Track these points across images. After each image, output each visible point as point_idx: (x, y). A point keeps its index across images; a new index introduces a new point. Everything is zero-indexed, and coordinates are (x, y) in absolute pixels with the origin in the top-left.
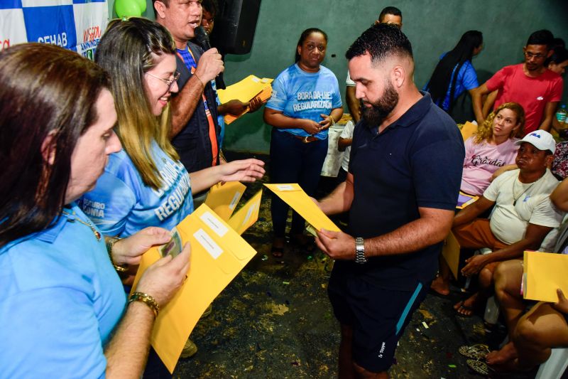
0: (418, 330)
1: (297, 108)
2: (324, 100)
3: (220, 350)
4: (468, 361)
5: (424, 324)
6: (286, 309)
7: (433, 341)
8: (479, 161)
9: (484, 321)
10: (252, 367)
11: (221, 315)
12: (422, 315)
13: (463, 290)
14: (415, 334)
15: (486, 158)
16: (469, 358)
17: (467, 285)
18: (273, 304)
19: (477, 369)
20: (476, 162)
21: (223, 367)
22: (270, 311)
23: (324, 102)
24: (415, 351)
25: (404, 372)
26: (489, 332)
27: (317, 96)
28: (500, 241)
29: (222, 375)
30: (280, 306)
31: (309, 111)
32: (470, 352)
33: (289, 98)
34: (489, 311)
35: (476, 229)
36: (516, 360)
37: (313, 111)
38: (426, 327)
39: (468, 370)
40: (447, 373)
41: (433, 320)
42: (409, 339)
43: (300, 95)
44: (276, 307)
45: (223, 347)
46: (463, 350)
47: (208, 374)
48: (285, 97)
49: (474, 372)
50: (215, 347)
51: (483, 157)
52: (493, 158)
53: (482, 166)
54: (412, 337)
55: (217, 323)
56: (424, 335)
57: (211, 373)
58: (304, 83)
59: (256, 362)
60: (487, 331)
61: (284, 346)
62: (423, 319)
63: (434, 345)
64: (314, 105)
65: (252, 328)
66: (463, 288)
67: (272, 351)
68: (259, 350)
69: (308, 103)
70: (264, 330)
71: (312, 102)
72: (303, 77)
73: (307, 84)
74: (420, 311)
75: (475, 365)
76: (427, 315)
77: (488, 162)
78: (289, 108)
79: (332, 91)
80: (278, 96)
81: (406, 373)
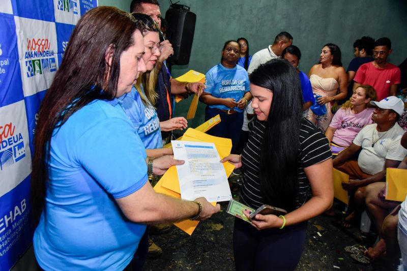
0: (315, 237)
1: (222, 90)
2: (239, 85)
3: (178, 252)
4: (352, 255)
5: (319, 233)
6: (222, 227)
7: (325, 244)
8: (346, 125)
9: (361, 231)
10: (200, 262)
11: (177, 231)
12: (316, 228)
13: (344, 213)
14: (313, 239)
15: (351, 122)
16: (352, 253)
17: (346, 209)
18: (212, 224)
19: (359, 260)
20: (344, 126)
21: (181, 262)
22: (210, 228)
23: (240, 86)
24: (314, 250)
25: (307, 263)
26: (365, 237)
27: (235, 82)
28: (365, 173)
29: (180, 267)
30: (217, 225)
31: (230, 93)
32: (352, 249)
33: (216, 85)
34: (363, 224)
35: (349, 167)
36: (385, 253)
37: (233, 92)
38: (320, 235)
39: (352, 260)
40: (338, 263)
41: (324, 231)
42: (309, 242)
43: (223, 82)
44: (214, 225)
45: (179, 250)
46: (347, 249)
47: (170, 267)
48: (213, 84)
49: (356, 262)
50: (174, 251)
51: (349, 122)
52: (355, 122)
53: (349, 127)
54: (311, 241)
55: (175, 236)
56: (319, 241)
57: (173, 266)
58: (226, 75)
59: (203, 259)
60: (363, 237)
61: (222, 249)
62: (317, 230)
63: (326, 247)
64: (233, 88)
65: (199, 238)
66: (344, 211)
67: (214, 252)
68: (205, 251)
69: (229, 87)
70: (208, 240)
71: (232, 87)
72: (225, 71)
73: (228, 75)
74: (315, 226)
75: (357, 257)
76: (319, 228)
77: (352, 125)
78: (216, 92)
79: (245, 80)
80: (208, 83)
81: (308, 263)
